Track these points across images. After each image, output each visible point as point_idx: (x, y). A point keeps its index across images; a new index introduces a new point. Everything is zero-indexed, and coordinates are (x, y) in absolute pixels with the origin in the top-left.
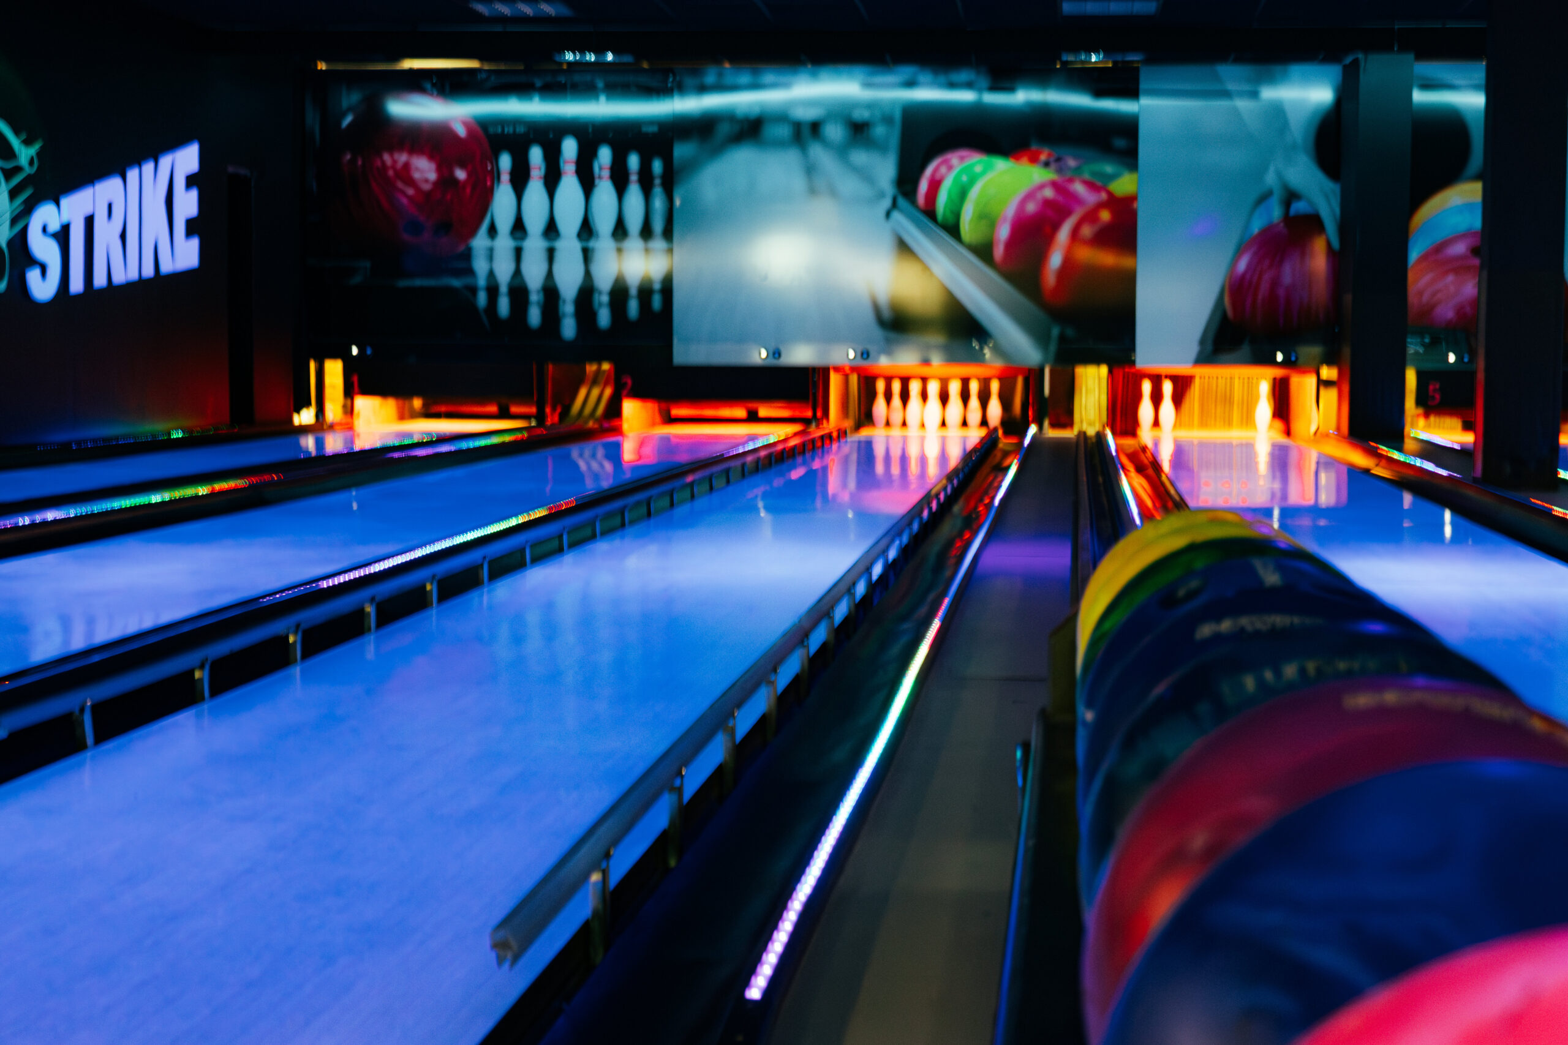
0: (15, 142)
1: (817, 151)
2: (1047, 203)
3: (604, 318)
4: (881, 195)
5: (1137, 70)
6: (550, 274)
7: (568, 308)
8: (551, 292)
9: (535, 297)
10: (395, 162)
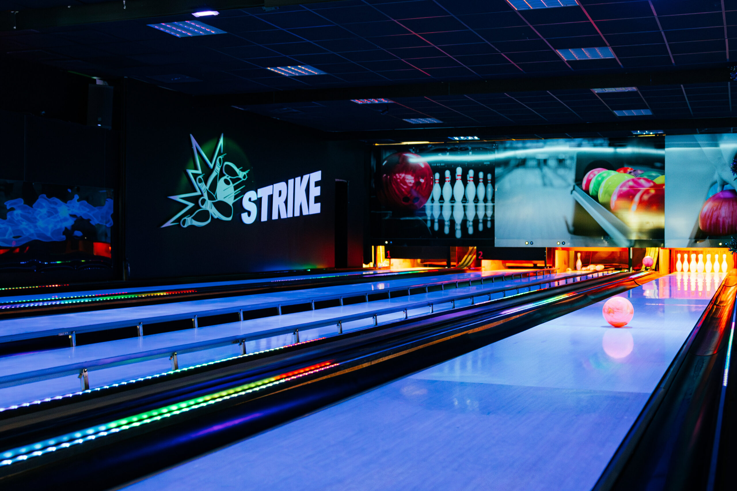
0: (237, 170)
1: (546, 170)
2: (630, 187)
3: (471, 231)
4: (569, 185)
5: (664, 137)
6: (452, 215)
7: (458, 227)
8: (452, 222)
9: (447, 223)
10: (400, 176)
